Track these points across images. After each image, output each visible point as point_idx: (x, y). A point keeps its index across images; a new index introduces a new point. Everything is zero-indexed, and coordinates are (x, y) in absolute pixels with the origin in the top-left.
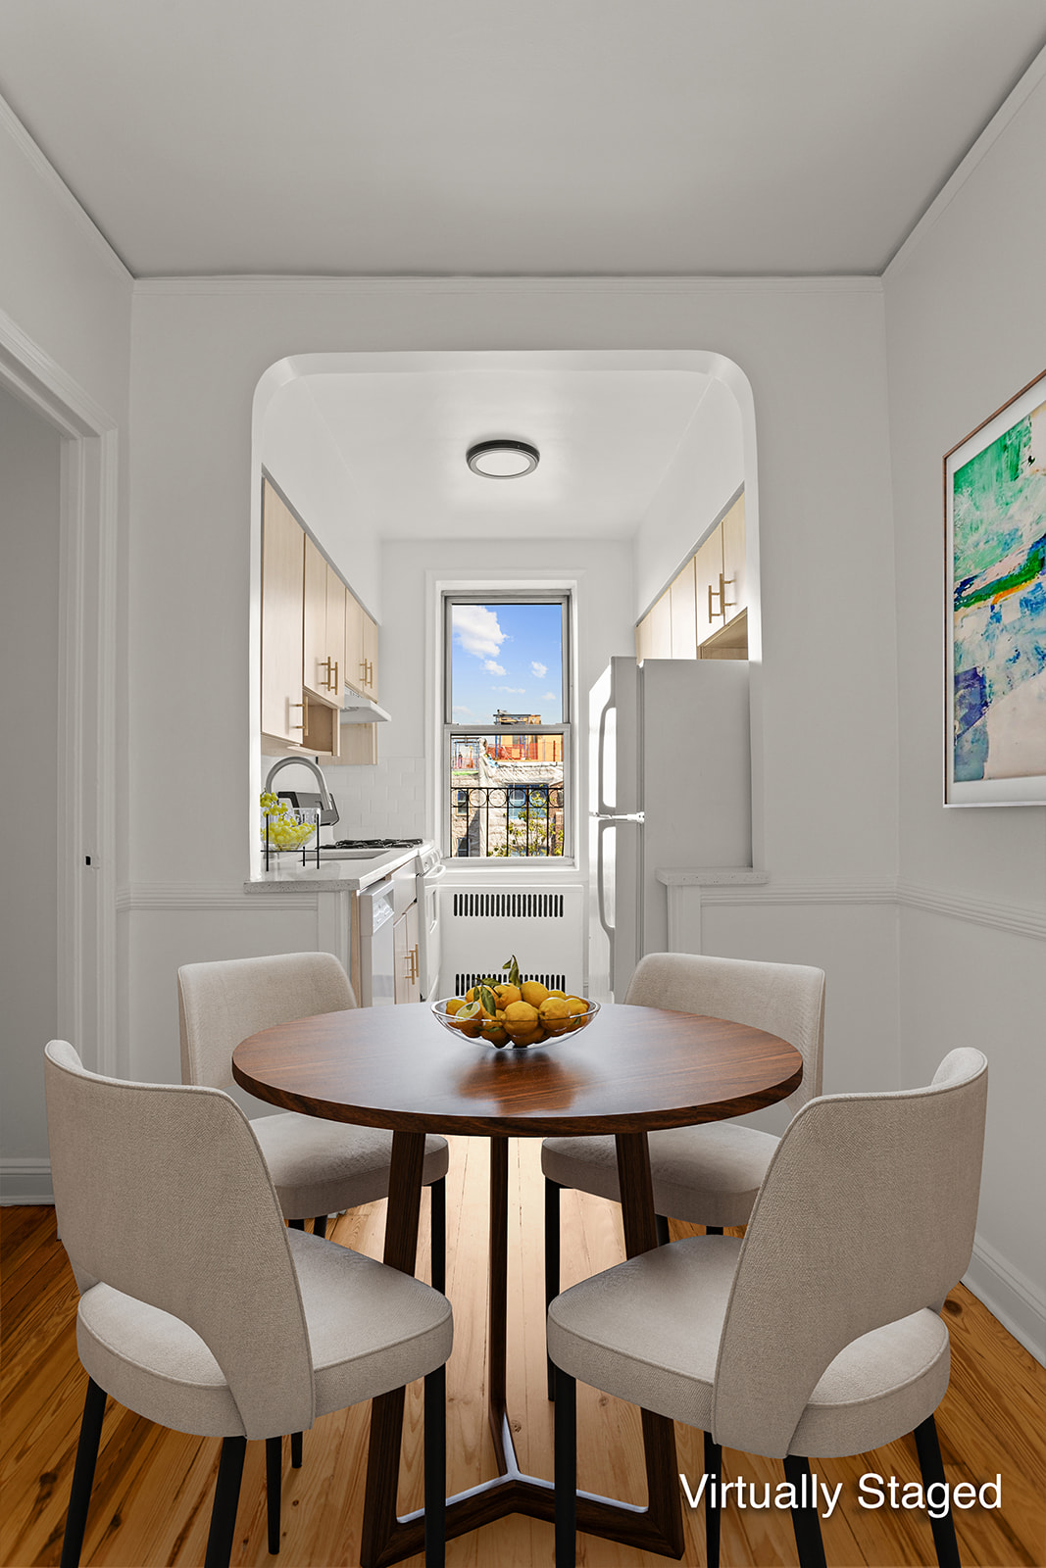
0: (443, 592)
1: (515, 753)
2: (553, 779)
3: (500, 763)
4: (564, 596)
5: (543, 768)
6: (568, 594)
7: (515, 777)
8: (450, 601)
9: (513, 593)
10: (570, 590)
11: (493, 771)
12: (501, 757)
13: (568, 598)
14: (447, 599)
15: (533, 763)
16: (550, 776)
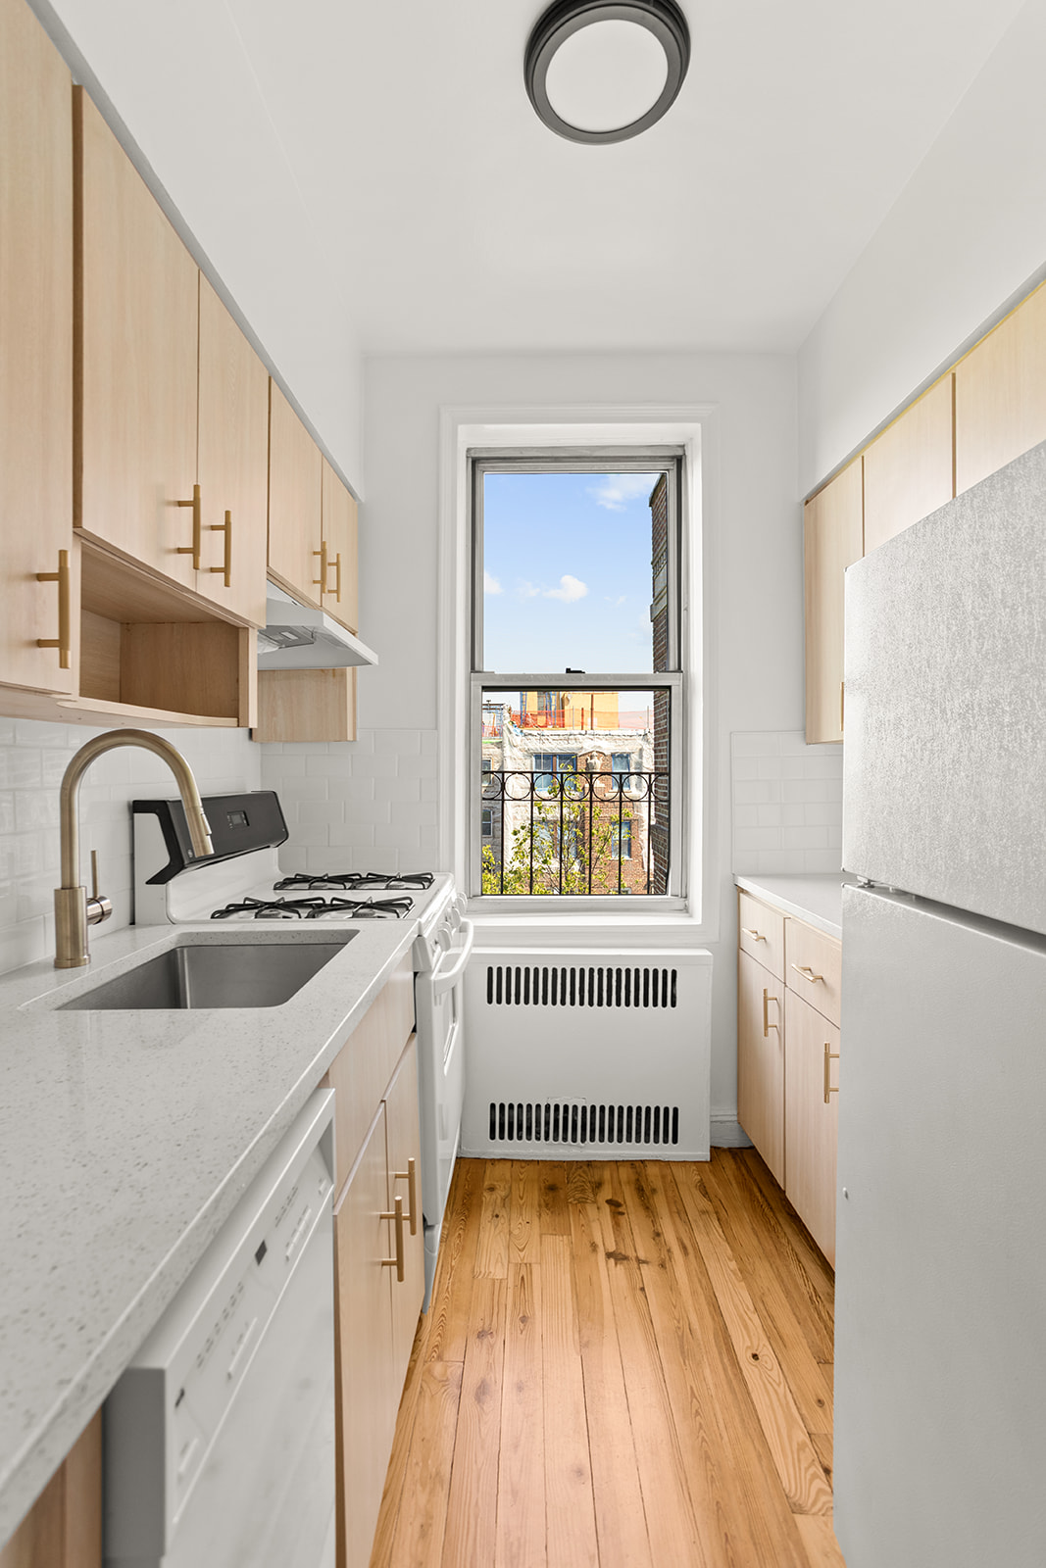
0: (468, 450)
1: (541, 720)
2: (582, 748)
3: (525, 731)
4: (673, 457)
5: (572, 737)
6: (679, 452)
7: (542, 746)
8: (480, 466)
9: (587, 453)
10: (683, 446)
11: (518, 740)
12: (526, 724)
13: (679, 461)
14: (475, 463)
15: (561, 731)
16: (580, 746)
